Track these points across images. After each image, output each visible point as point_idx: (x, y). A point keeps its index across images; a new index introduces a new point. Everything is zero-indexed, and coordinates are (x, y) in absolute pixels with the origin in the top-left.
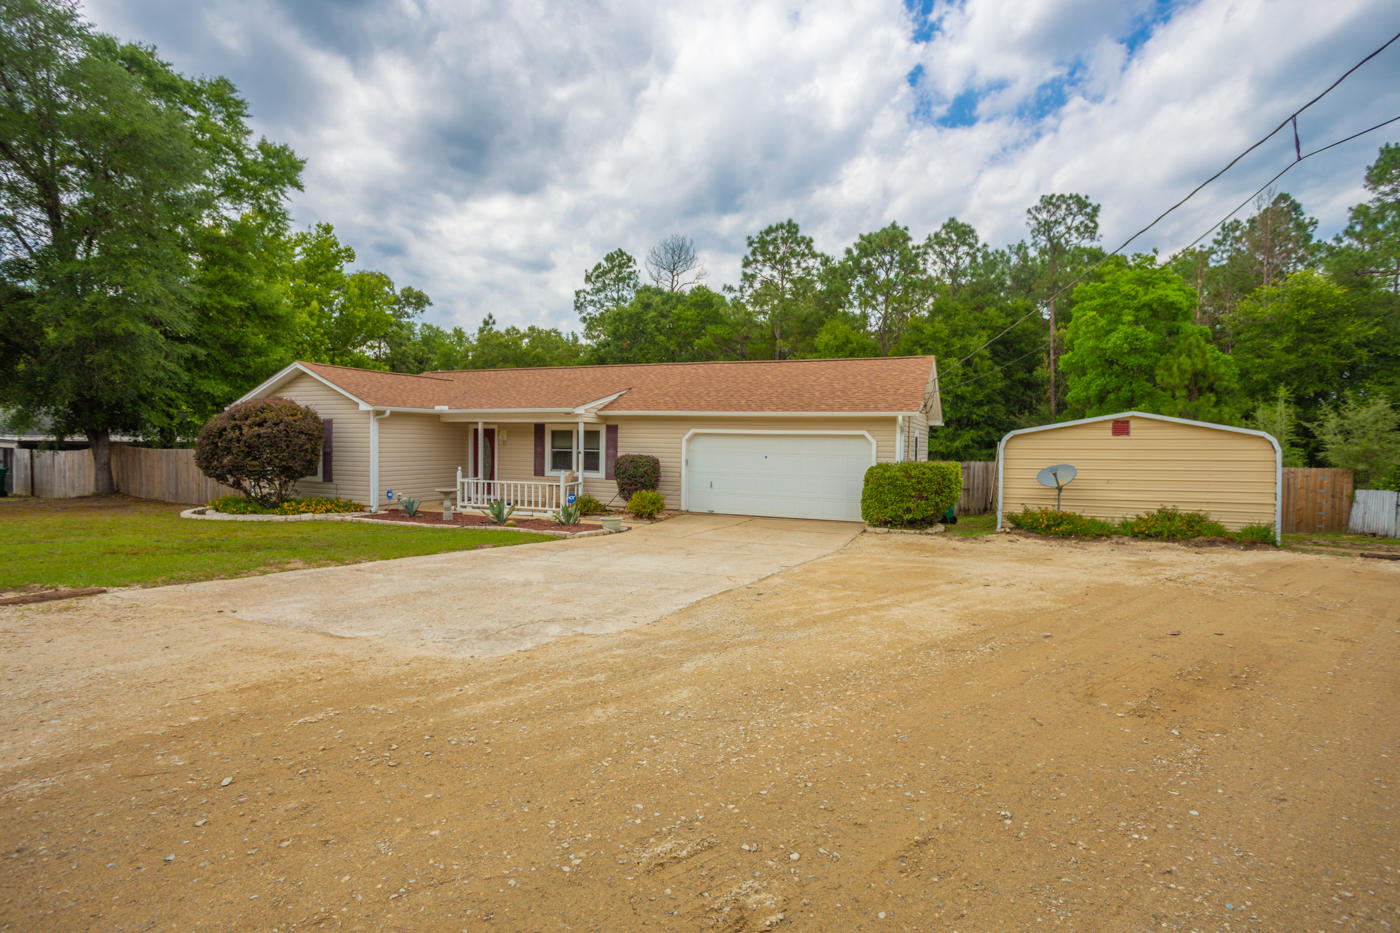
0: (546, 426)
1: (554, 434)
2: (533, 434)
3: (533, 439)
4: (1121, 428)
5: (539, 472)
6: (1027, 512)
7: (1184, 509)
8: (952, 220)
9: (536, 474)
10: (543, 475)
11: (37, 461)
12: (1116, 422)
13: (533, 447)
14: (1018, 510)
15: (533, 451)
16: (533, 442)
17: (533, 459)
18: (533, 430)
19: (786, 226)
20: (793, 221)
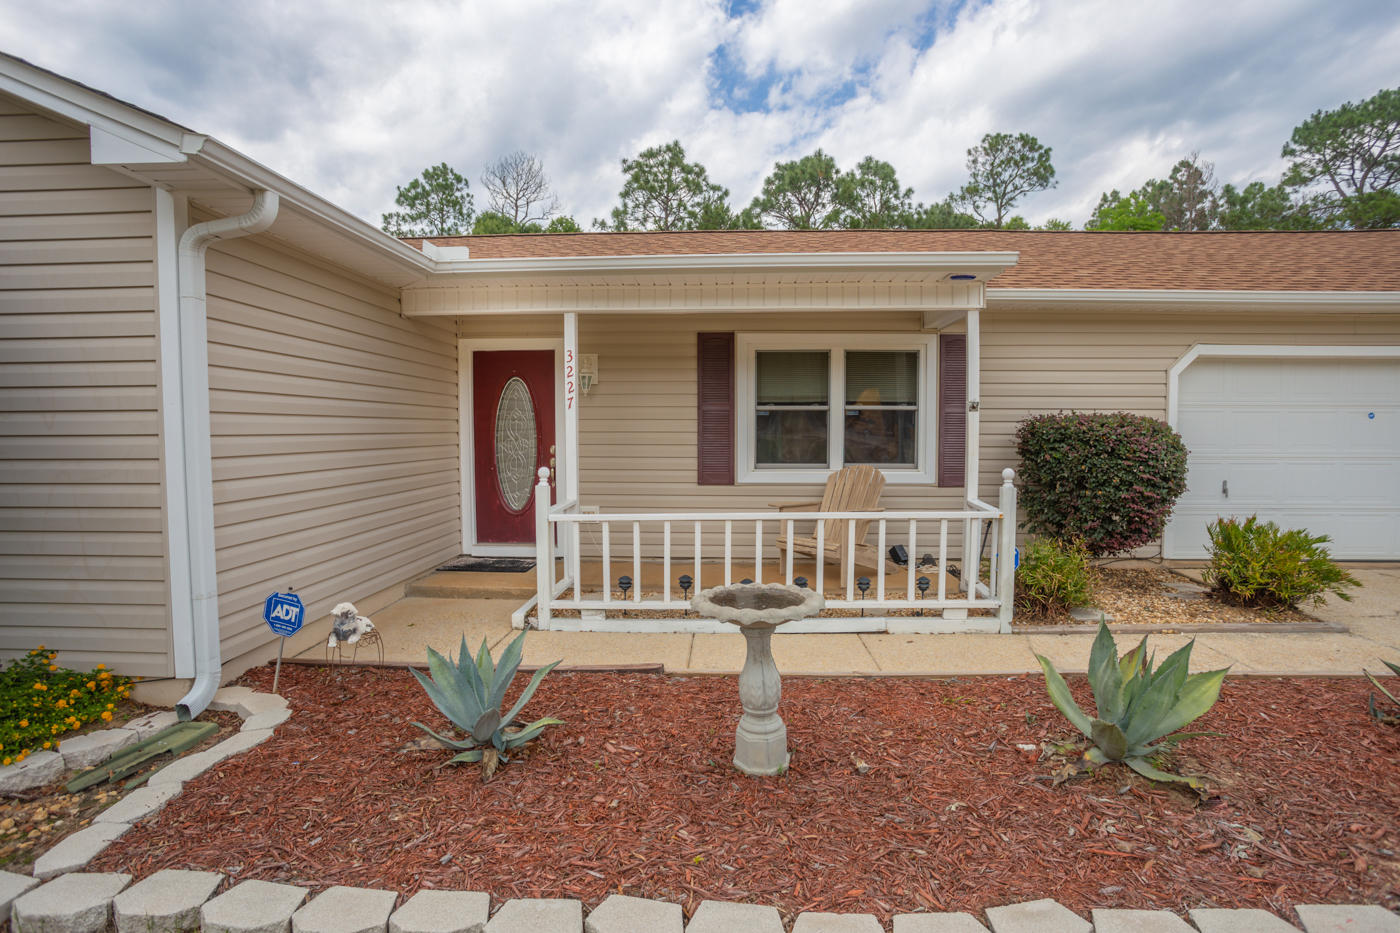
1: (766, 361)
2: (694, 364)
3: (693, 376)
5: (715, 469)
9: (703, 480)
10: (730, 480)
13: (693, 401)
15: (694, 413)
16: (694, 389)
17: (694, 438)
18: (693, 351)
19: (669, 149)
20: (676, 144)
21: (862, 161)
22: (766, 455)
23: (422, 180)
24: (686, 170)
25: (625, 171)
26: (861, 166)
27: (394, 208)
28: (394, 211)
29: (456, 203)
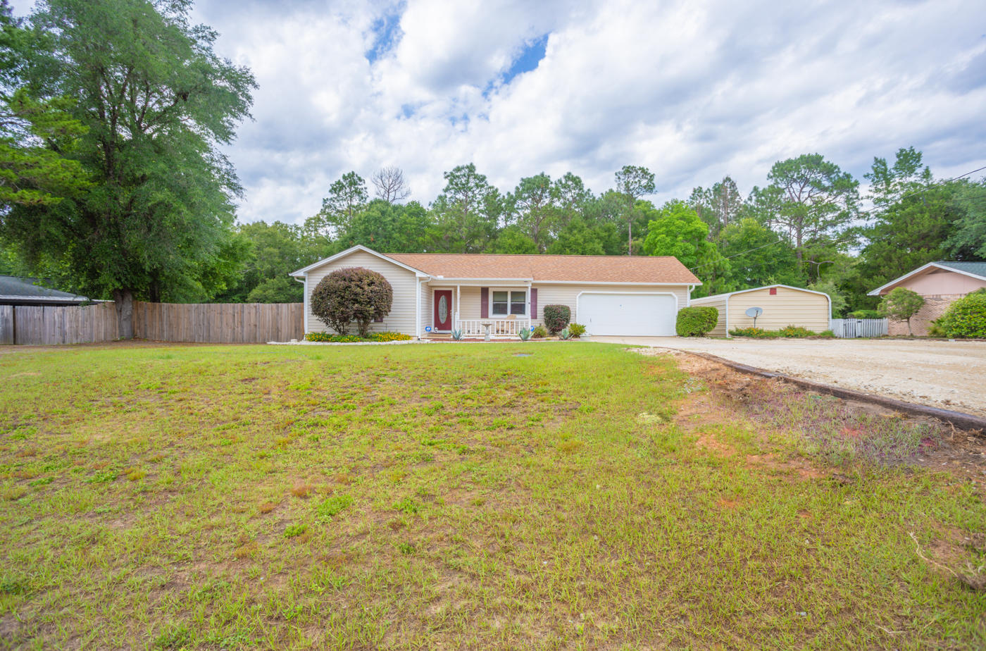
0: (490, 289)
1: (495, 293)
3: (480, 296)
4: (773, 292)
5: (485, 315)
6: (737, 330)
7: (797, 326)
8: (569, 174)
9: (482, 317)
10: (487, 317)
11: (19, 316)
12: (771, 289)
13: (480, 301)
14: (733, 329)
17: (480, 308)
18: (480, 291)
19: (467, 167)
20: (471, 164)
21: (566, 174)
22: (495, 312)
23: (342, 180)
24: (476, 177)
25: (446, 178)
26: (565, 177)
27: (330, 196)
28: (329, 198)
29: (359, 193)
